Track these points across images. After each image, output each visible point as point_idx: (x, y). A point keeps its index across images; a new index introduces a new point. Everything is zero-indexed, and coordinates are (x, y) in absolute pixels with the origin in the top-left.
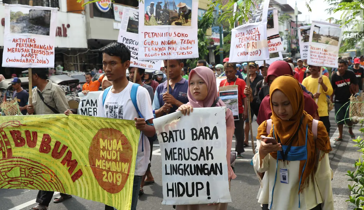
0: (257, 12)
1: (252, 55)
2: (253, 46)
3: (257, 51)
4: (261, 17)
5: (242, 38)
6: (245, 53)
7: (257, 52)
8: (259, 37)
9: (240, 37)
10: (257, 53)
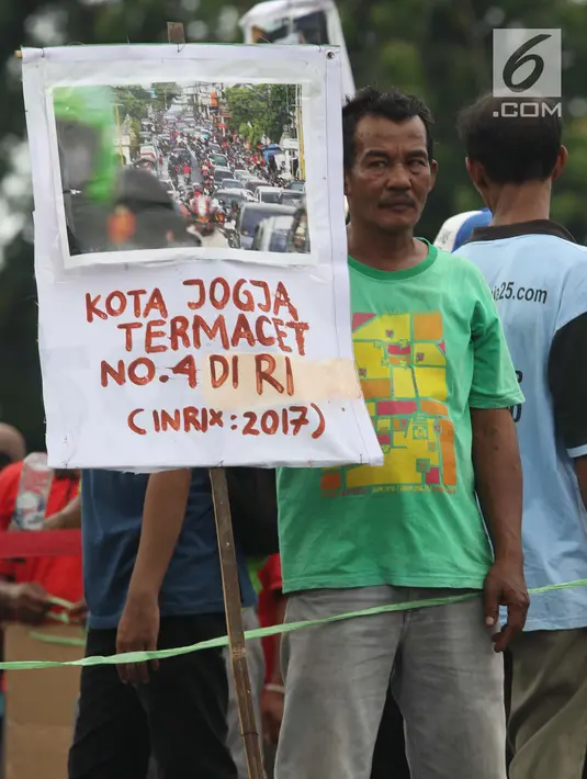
0: (263, 189)
1: (255, 432)
2: (263, 376)
3: (294, 409)
4: (300, 230)
5: (144, 321)
6: (199, 418)
7: (296, 415)
8: (300, 340)
9: (128, 316)
10: (302, 421)
